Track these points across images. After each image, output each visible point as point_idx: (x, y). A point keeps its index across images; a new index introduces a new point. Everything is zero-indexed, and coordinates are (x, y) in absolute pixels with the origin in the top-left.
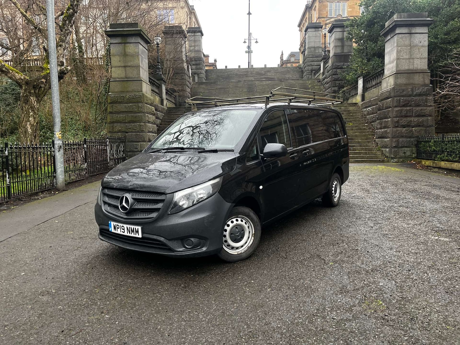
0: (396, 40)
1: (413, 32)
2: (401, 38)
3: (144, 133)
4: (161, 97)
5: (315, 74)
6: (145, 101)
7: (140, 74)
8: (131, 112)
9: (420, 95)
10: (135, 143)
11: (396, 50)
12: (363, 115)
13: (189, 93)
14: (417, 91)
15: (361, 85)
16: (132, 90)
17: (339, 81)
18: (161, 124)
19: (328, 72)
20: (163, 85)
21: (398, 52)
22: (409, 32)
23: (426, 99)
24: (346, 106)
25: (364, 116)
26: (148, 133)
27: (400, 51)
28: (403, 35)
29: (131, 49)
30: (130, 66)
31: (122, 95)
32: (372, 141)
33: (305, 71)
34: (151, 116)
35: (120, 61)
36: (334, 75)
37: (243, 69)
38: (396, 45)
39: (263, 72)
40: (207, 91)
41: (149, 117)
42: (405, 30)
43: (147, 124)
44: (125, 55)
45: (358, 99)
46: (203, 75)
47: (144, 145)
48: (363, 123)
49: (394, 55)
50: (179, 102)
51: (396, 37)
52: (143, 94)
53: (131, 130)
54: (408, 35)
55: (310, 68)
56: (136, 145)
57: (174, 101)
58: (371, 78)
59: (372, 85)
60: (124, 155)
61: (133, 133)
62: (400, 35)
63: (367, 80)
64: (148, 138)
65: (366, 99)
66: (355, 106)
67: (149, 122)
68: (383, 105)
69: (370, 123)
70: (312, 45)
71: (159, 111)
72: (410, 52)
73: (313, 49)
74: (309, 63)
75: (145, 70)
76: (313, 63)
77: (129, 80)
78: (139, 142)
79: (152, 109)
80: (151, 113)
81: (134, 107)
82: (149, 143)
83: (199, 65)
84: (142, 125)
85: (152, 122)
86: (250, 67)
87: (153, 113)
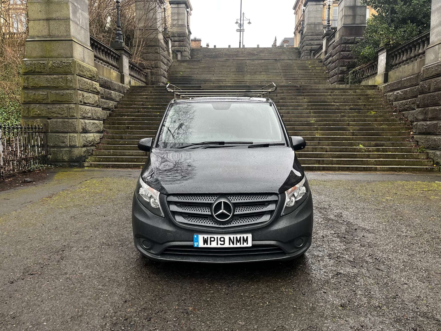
3: (75, 120)
4: (120, 72)
5: (314, 55)
7: (69, 31)
8: (56, 88)
10: (61, 135)
12: (388, 101)
13: (166, 71)
15: (383, 62)
16: (58, 54)
17: (347, 59)
18: (116, 107)
19: (334, 48)
20: (124, 57)
24: (362, 89)
25: (389, 103)
26: (82, 120)
30: (55, 19)
31: (42, 62)
32: (408, 138)
33: (303, 51)
34: (91, 95)
35: (40, 11)
36: (342, 51)
37: (233, 49)
39: (255, 52)
40: (189, 70)
41: (85, 95)
43: (81, 106)
44: (48, 2)
45: (379, 80)
46: (187, 54)
47: (75, 137)
48: (389, 112)
50: (152, 81)
52: (74, 62)
53: (55, 115)
55: (309, 47)
56: (63, 137)
57: (144, 80)
58: (400, 51)
59: (400, 60)
61: (58, 120)
63: (393, 55)
64: (80, 127)
65: (391, 80)
66: (374, 89)
67: (85, 103)
68: (430, 85)
69: (400, 112)
70: (312, 21)
73: (313, 26)
74: (308, 42)
75: (81, 27)
76: (312, 42)
77: (53, 39)
78: (68, 133)
79: (92, 85)
80: (91, 91)
81: (60, 80)
82: (83, 135)
83: (183, 42)
84: (72, 108)
85: (93, 104)
86: (241, 47)
87: (95, 90)
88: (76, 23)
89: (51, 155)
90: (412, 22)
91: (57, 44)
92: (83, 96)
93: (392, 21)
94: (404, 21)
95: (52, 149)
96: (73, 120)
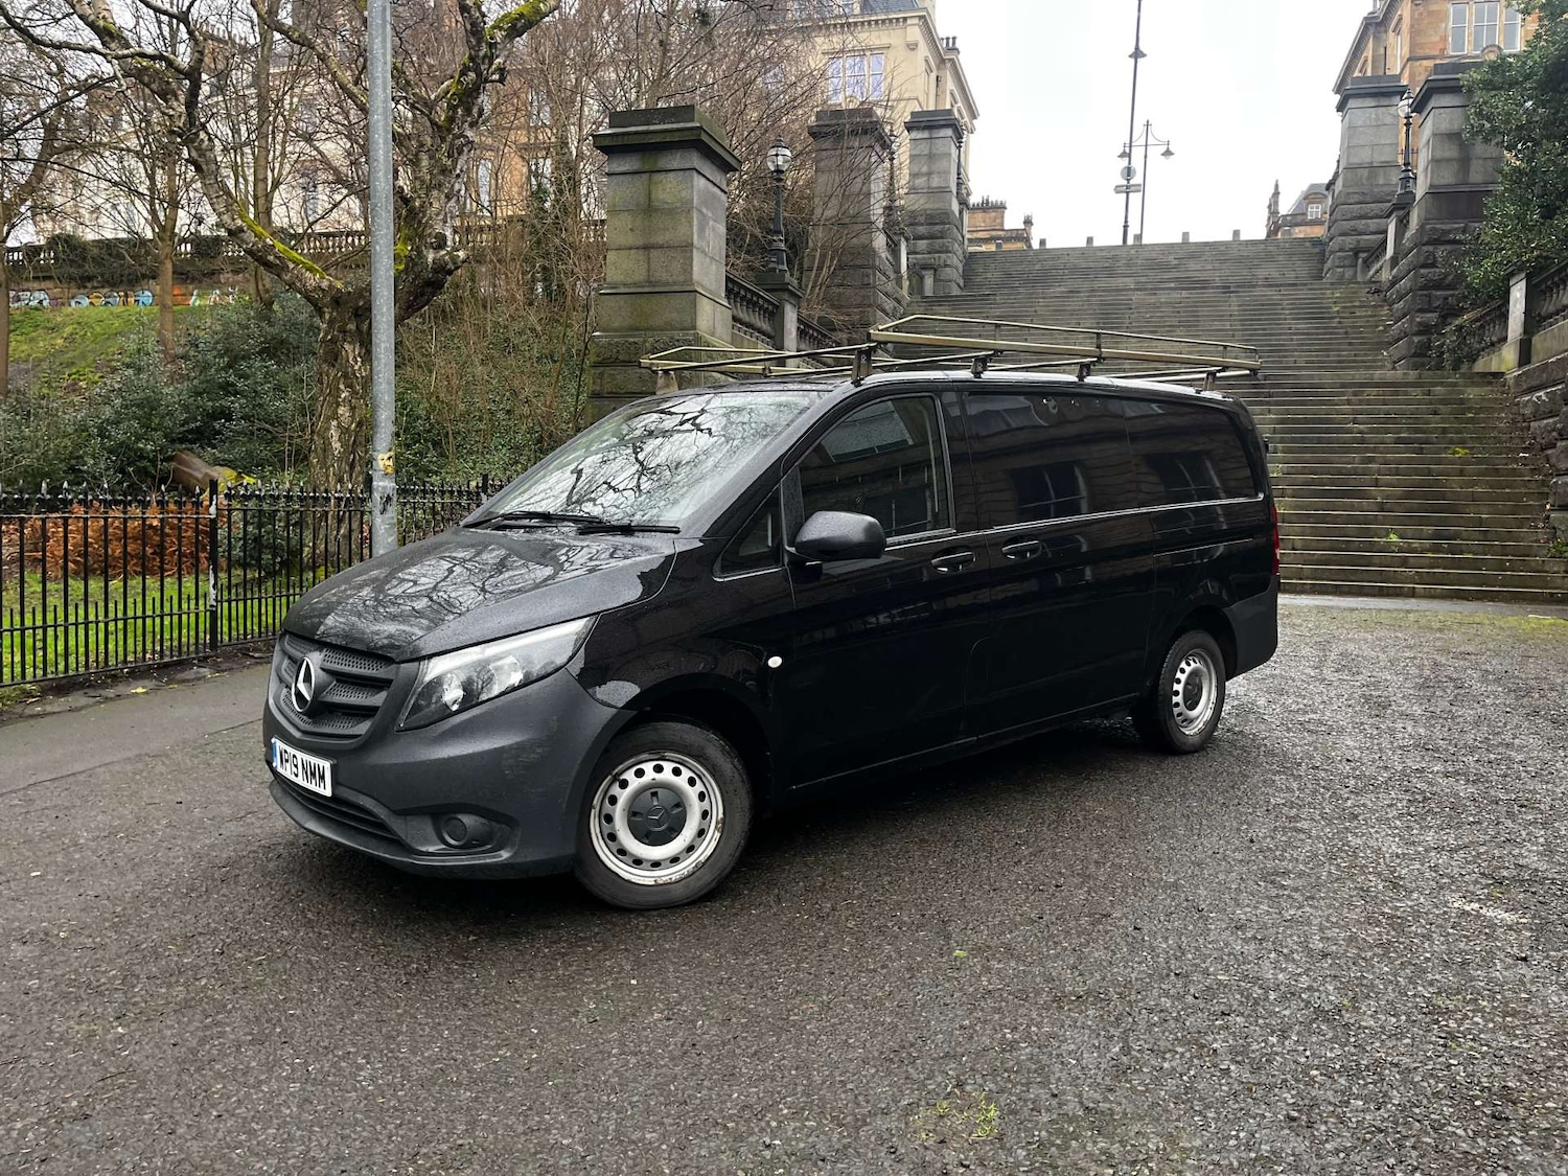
5: (1367, 265)
7: (691, 272)
12: (1520, 418)
15: (1518, 306)
16: (666, 323)
17: (1441, 290)
19: (1407, 255)
20: (787, 307)
24: (1455, 385)
25: (1520, 423)
29: (668, 189)
30: (661, 247)
31: (632, 340)
32: (1534, 520)
33: (1332, 252)
35: (632, 230)
36: (1424, 266)
37: (1101, 249)
39: (1171, 258)
44: (649, 209)
45: (1506, 359)
46: (954, 272)
48: (1510, 450)
52: (698, 338)
55: (1350, 241)
58: (1556, 280)
59: (1560, 307)
63: (1543, 286)
65: (1534, 358)
66: (1491, 383)
69: (1543, 450)
70: (1362, 157)
73: (1365, 173)
74: (1347, 225)
75: (712, 258)
76: (1361, 224)
77: (657, 290)
83: (942, 238)
86: (1130, 241)
88: (703, 252)
91: (663, 299)
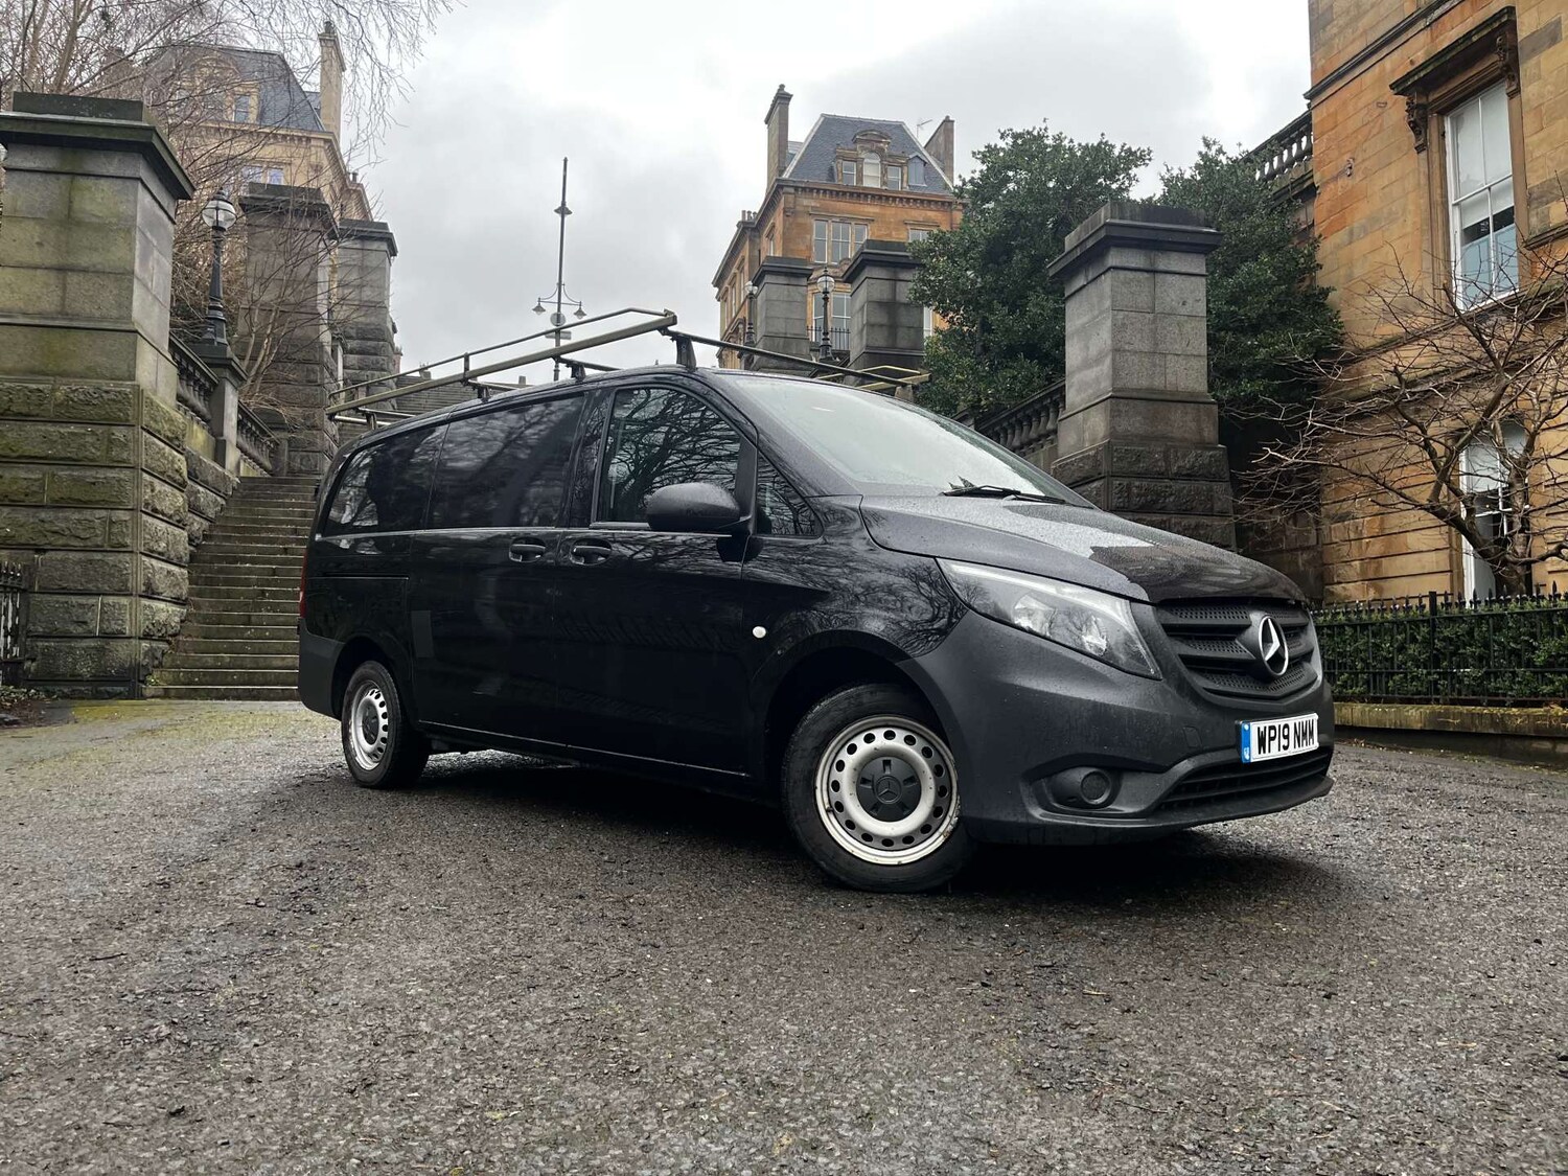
0: (1107, 290)
1: (1161, 267)
2: (1126, 283)
3: (127, 557)
4: (216, 433)
6: (146, 420)
7: (129, 307)
8: (74, 462)
9: (1190, 476)
10: (74, 599)
11: (1109, 323)
14: (1181, 463)
16: (88, 368)
18: (205, 537)
20: (229, 389)
21: (1118, 329)
22: (1149, 267)
23: (1211, 490)
26: (144, 558)
27: (1124, 324)
28: (1130, 275)
29: (98, 198)
30: (85, 271)
31: (34, 386)
34: (167, 488)
35: (40, 244)
38: (1108, 303)
41: (158, 488)
42: (1135, 259)
43: (145, 517)
44: (68, 220)
47: (122, 607)
49: (1103, 338)
51: (1107, 280)
52: (138, 391)
53: (62, 541)
54: (1146, 275)
56: (81, 606)
57: (267, 464)
60: (16, 651)
61: (71, 555)
62: (1122, 274)
64: (141, 579)
67: (155, 510)
70: (779, 327)
71: (205, 484)
72: (1154, 332)
73: (781, 341)
75: (155, 297)
77: (75, 324)
78: (99, 595)
79: (173, 462)
80: (169, 476)
81: (89, 439)
82: (145, 602)
83: (376, 354)
84: (121, 522)
85: (171, 517)
87: (178, 477)
88: (145, 286)
89: (33, 660)
90: (1029, 356)
92: (152, 491)
93: (986, 349)
94: (1011, 353)
95: (40, 644)
96: (121, 556)
